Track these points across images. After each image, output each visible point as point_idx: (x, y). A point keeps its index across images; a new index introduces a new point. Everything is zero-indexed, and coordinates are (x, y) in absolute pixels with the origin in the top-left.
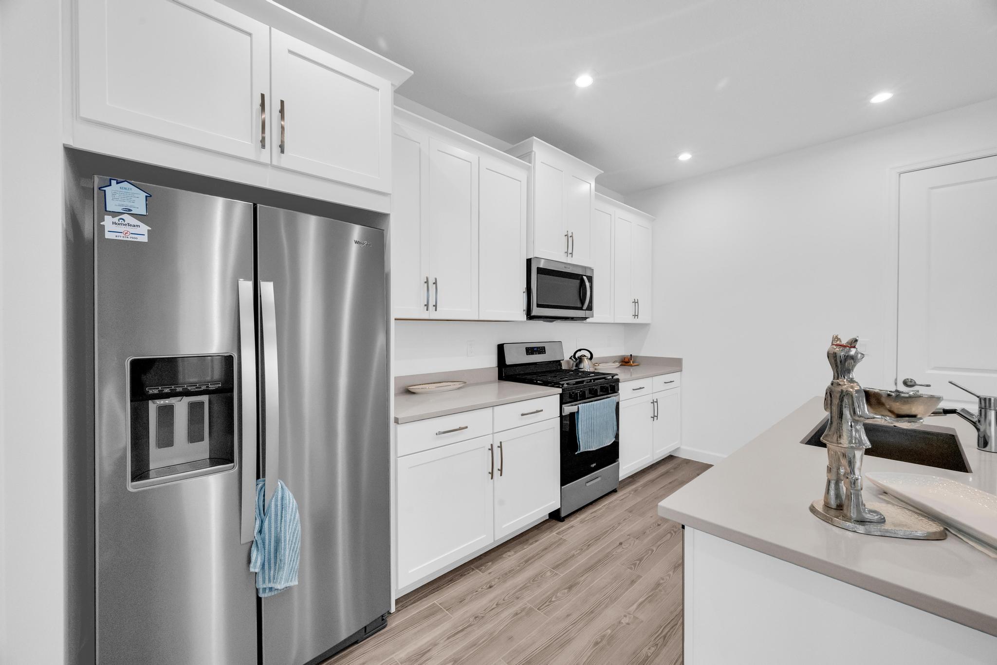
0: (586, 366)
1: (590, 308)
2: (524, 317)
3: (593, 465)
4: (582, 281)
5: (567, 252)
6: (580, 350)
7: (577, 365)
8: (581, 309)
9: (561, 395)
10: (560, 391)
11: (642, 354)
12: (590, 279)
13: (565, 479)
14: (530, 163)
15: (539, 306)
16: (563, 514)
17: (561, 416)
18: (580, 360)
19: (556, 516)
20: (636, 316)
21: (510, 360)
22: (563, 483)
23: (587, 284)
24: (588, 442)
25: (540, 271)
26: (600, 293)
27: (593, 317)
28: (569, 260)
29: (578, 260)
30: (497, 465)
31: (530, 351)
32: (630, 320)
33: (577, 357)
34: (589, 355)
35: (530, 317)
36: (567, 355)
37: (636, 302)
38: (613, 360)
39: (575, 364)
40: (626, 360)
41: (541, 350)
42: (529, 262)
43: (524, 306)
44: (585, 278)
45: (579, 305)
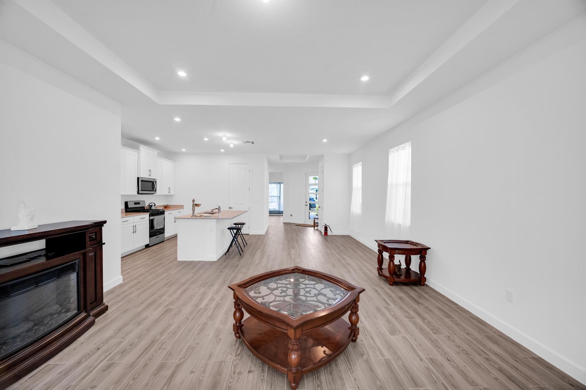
0: (153, 208)
1: (156, 191)
2: (136, 193)
3: (158, 234)
4: (153, 183)
5: (149, 175)
6: (151, 203)
7: (150, 208)
8: (153, 191)
9: (149, 214)
10: (149, 213)
11: (171, 204)
12: (156, 182)
13: (151, 236)
14: (138, 151)
15: (141, 191)
16: (150, 245)
17: (149, 220)
18: (151, 206)
19: (147, 246)
20: (169, 192)
21: (130, 206)
22: (150, 238)
23: (155, 183)
24: (157, 227)
25: (142, 181)
26: (158, 186)
27: (156, 193)
28: (150, 177)
29: (153, 177)
30: (135, 231)
31: (136, 204)
32: (168, 194)
33: (150, 205)
34: (154, 205)
35: (138, 193)
36: (147, 205)
37: (169, 188)
38: (162, 206)
39: (149, 208)
40: (166, 206)
41: (139, 203)
42: (138, 178)
43: (137, 190)
44: (154, 182)
45: (152, 190)
